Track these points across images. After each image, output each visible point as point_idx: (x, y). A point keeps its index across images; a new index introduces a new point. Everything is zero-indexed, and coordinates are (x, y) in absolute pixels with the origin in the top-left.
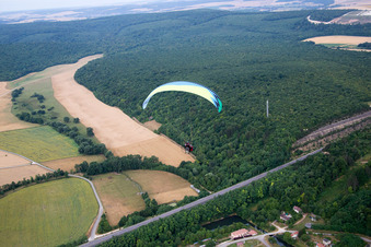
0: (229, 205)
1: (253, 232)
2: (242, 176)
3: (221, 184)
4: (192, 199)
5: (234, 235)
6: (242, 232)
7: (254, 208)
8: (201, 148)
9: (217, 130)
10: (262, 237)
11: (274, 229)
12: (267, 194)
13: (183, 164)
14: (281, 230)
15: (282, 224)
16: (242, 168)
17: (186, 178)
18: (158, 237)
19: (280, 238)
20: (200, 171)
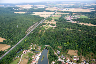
0: (19, 47)
1: (27, 50)
2: (19, 40)
6: (24, 51)
7: (24, 46)
10: (29, 51)
11: (30, 49)
12: (25, 42)
13: (4, 41)
14: (31, 48)
15: (31, 47)
16: (18, 39)
20: (8, 42)
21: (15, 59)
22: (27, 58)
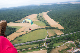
0: (68, 37)
1: (72, 41)
2: (72, 32)
3: (68, 33)
4: (62, 35)
5: (69, 41)
7: (73, 38)
8: (65, 27)
9: (69, 24)
10: (74, 43)
11: (76, 41)
12: (76, 35)
13: (62, 29)
14: (77, 42)
15: (78, 41)
17: (62, 31)
18: (56, 40)
19: (77, 43)
20: (64, 30)
21: (60, 43)
22: (68, 46)
